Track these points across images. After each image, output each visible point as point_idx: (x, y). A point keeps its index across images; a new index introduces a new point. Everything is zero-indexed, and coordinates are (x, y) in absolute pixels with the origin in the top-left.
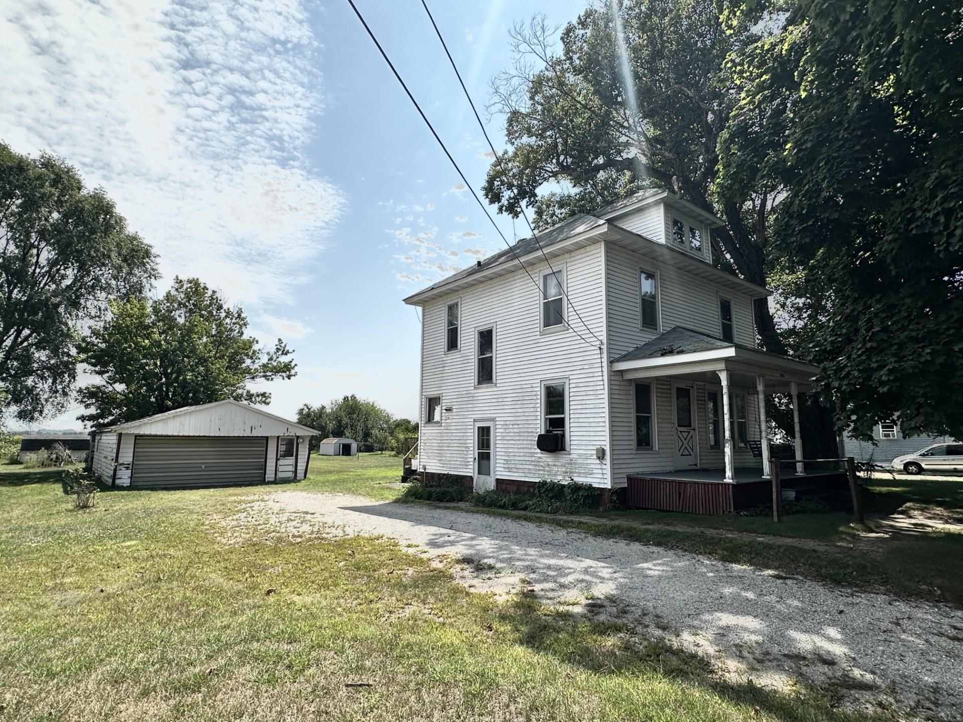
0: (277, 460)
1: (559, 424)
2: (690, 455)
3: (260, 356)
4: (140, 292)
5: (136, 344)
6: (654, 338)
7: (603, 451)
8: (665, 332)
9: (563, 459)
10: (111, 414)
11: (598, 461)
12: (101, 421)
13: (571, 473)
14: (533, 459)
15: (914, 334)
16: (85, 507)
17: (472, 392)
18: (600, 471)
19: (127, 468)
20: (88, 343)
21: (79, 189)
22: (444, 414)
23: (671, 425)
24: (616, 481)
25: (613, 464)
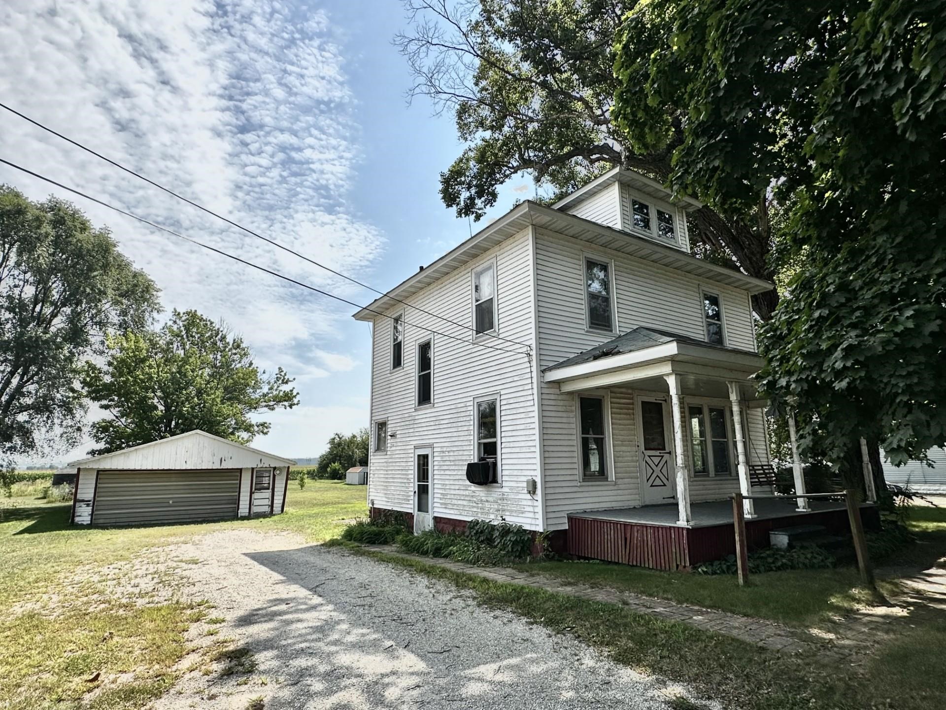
0: (251, 493)
1: (490, 449)
2: (665, 485)
3: (261, 385)
4: (142, 326)
6: (606, 341)
7: (534, 483)
8: (622, 334)
9: (495, 493)
11: (529, 496)
13: (503, 510)
14: (467, 493)
15: (886, 288)
17: (414, 414)
18: (531, 509)
19: (88, 505)
21: (84, 230)
22: (390, 441)
23: (634, 449)
24: (550, 521)
25: (545, 500)
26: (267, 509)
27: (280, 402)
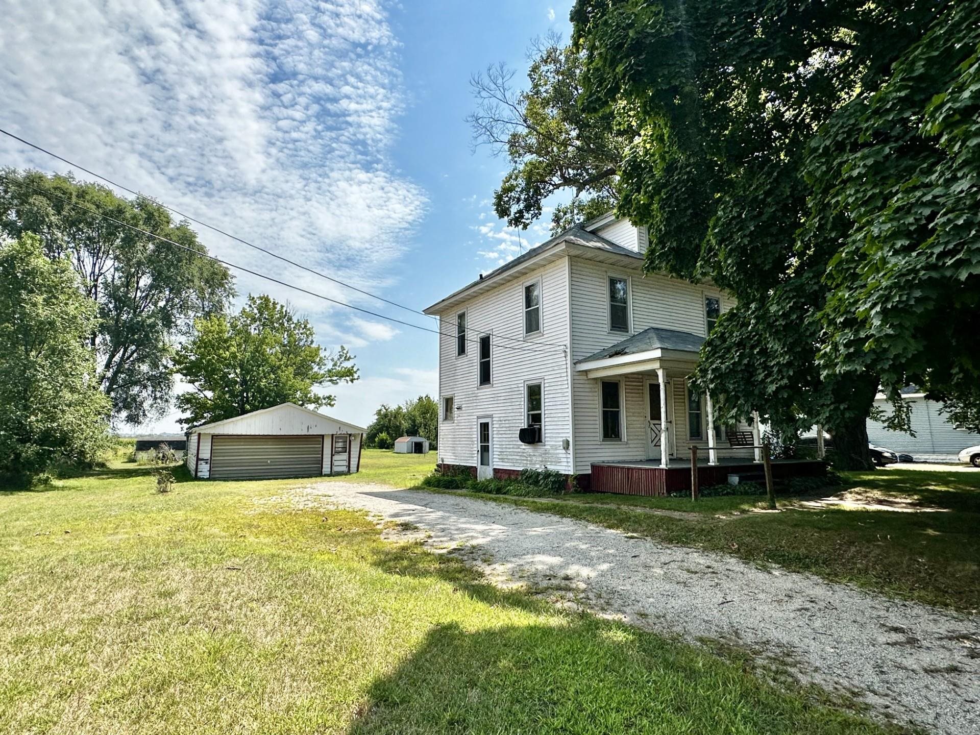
0: (332, 455)
1: (537, 419)
3: (326, 362)
4: (221, 310)
5: (219, 356)
6: (623, 339)
7: (568, 442)
8: (637, 333)
9: (540, 449)
10: (203, 417)
11: (564, 451)
12: (195, 423)
13: (545, 461)
14: (519, 450)
16: (164, 491)
17: (476, 392)
18: (565, 460)
19: (207, 463)
20: (181, 356)
21: (168, 223)
22: (456, 412)
23: (642, 419)
24: (579, 468)
25: (575, 453)
26: (345, 469)
27: (342, 376)
